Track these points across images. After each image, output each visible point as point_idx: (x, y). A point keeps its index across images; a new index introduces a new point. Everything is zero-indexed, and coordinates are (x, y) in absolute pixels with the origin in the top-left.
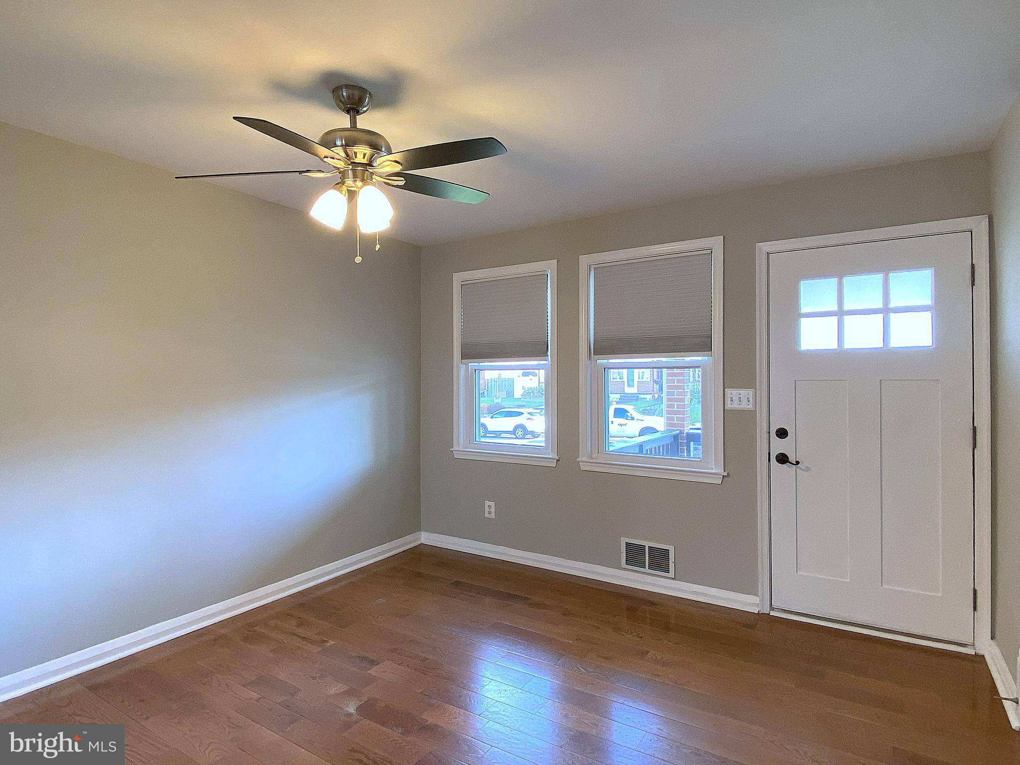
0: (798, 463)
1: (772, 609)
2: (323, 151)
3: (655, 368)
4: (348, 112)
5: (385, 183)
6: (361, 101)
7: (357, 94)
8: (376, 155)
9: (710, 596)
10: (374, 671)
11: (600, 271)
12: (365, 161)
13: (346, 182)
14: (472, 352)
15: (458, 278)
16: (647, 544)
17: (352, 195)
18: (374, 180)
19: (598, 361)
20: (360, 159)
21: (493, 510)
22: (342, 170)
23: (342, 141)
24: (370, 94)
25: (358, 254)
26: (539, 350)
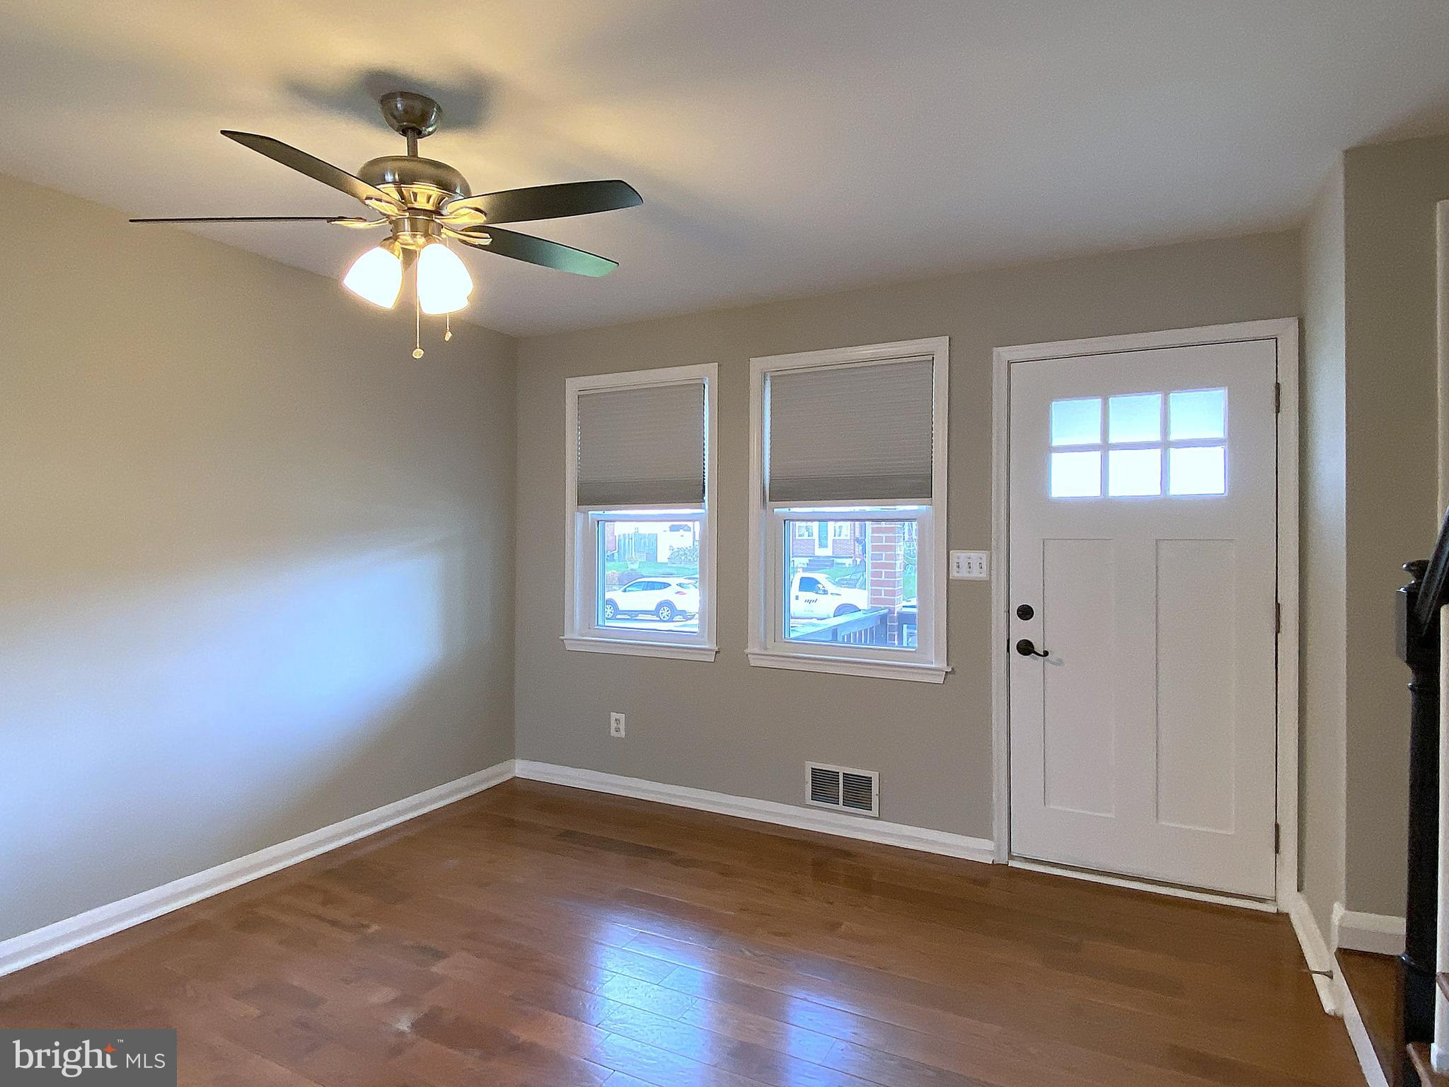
0: (1046, 654)
1: (1011, 857)
2: (364, 189)
3: (857, 520)
4: (404, 132)
5: (459, 240)
6: (424, 118)
7: (418, 105)
8: (447, 198)
9: (927, 841)
10: (438, 968)
11: (780, 381)
12: (429, 207)
13: (401, 237)
14: (593, 495)
15: (573, 386)
16: (842, 770)
17: (409, 256)
18: (443, 236)
19: (775, 510)
20: (421, 203)
21: (622, 726)
22: (394, 218)
23: (394, 176)
24: (439, 109)
25: (418, 345)
26: (690, 493)
